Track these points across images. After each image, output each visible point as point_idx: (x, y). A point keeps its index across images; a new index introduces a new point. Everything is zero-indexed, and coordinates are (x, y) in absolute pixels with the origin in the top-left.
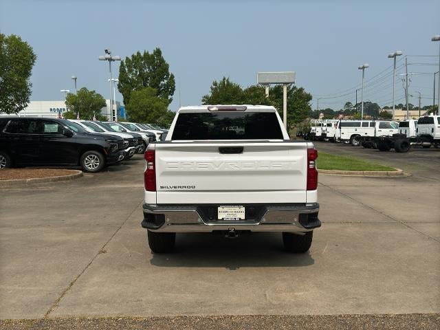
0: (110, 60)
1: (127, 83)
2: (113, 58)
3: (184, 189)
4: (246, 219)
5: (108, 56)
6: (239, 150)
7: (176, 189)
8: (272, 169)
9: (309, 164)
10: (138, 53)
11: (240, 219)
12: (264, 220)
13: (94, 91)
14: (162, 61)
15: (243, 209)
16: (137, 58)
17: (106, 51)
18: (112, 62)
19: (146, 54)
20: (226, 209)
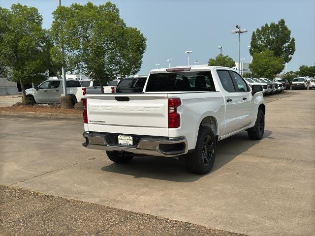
0: (240, 32)
1: (257, 47)
2: (242, 31)
3: (100, 123)
4: (133, 145)
5: (237, 30)
6: (127, 99)
7: (97, 122)
8: (145, 112)
9: (169, 109)
10: (266, 25)
11: (130, 144)
12: (139, 146)
13: (227, 56)
14: (286, 28)
15: (131, 138)
16: (265, 28)
17: (237, 26)
18: (240, 34)
19: (272, 25)
20: (123, 137)
